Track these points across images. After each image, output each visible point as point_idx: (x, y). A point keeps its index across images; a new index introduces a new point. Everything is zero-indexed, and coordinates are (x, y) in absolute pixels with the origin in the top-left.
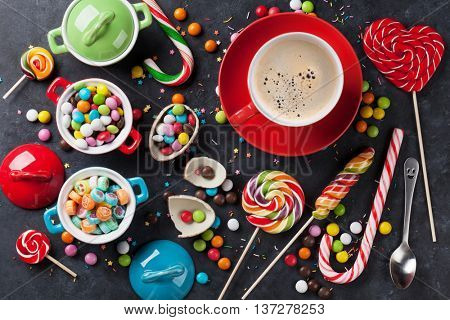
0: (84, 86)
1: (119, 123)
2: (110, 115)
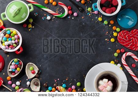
0: (9, 30)
1: (17, 44)
2: (15, 40)
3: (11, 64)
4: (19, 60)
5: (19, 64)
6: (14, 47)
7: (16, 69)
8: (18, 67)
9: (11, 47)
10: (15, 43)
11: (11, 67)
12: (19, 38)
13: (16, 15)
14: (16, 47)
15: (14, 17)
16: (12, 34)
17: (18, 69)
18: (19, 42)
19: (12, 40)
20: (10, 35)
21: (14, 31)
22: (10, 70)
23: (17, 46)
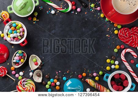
0: (15, 23)
3: (15, 56)
4: (23, 51)
5: (23, 55)
6: (19, 40)
7: (20, 60)
8: (22, 59)
9: (16, 39)
10: (20, 36)
11: (16, 58)
12: (24, 31)
13: (22, 9)
14: (20, 40)
15: (20, 11)
16: (17, 27)
17: (22, 60)
18: (23, 35)
19: (17, 33)
20: (15, 27)
21: (20, 24)
22: (14, 61)
23: (22, 38)
